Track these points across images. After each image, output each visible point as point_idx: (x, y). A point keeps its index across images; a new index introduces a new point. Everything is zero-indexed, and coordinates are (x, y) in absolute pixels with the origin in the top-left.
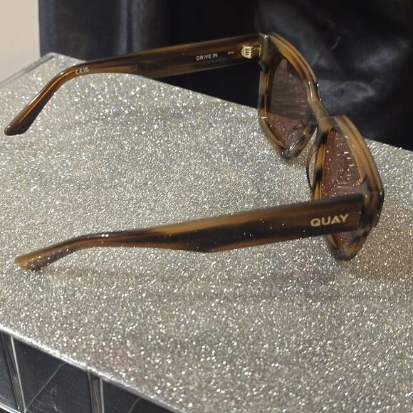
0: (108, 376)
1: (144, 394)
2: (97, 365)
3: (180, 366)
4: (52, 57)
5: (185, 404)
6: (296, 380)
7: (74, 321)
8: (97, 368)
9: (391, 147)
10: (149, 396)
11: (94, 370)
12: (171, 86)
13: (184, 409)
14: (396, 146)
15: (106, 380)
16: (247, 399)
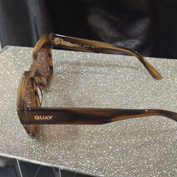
0: (62, 167)
1: (79, 171)
2: (57, 164)
3: (91, 157)
4: (7, 48)
5: (97, 172)
6: (140, 153)
7: (42, 148)
8: (57, 165)
9: (155, 58)
10: (82, 171)
11: (56, 166)
12: (60, 50)
13: (97, 174)
14: (157, 58)
15: (62, 169)
16: (122, 164)
